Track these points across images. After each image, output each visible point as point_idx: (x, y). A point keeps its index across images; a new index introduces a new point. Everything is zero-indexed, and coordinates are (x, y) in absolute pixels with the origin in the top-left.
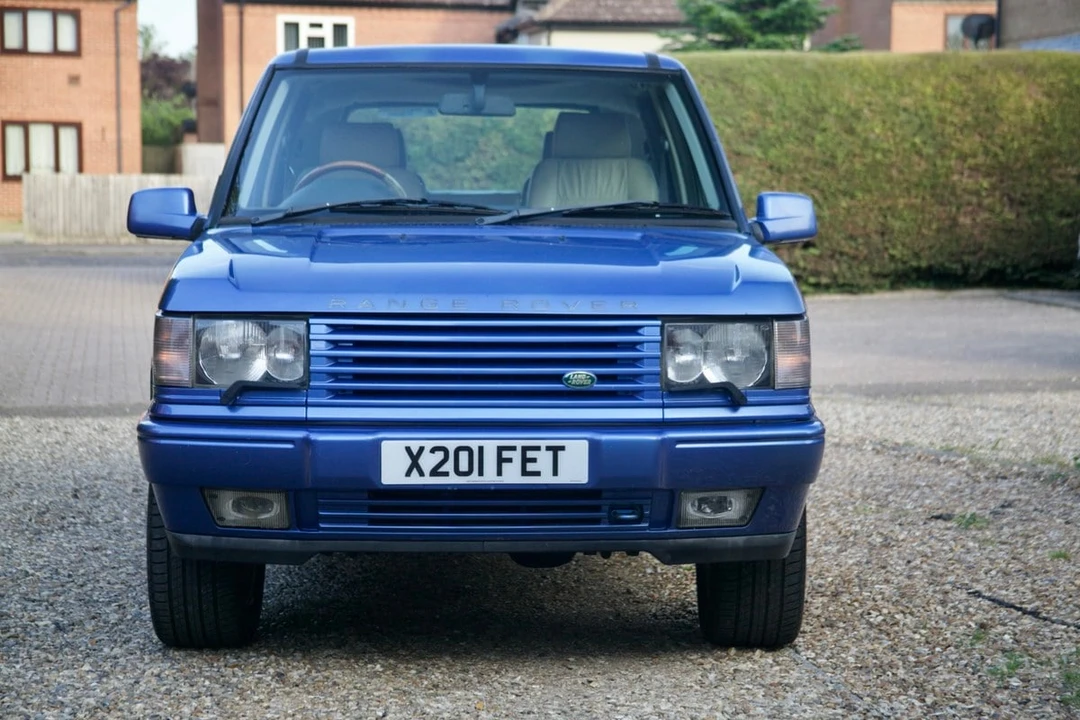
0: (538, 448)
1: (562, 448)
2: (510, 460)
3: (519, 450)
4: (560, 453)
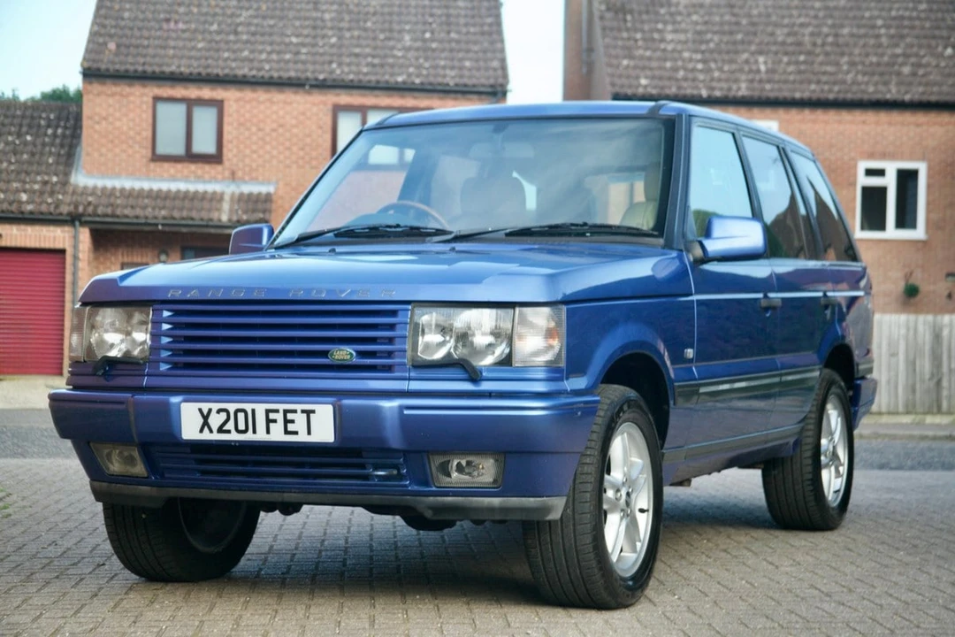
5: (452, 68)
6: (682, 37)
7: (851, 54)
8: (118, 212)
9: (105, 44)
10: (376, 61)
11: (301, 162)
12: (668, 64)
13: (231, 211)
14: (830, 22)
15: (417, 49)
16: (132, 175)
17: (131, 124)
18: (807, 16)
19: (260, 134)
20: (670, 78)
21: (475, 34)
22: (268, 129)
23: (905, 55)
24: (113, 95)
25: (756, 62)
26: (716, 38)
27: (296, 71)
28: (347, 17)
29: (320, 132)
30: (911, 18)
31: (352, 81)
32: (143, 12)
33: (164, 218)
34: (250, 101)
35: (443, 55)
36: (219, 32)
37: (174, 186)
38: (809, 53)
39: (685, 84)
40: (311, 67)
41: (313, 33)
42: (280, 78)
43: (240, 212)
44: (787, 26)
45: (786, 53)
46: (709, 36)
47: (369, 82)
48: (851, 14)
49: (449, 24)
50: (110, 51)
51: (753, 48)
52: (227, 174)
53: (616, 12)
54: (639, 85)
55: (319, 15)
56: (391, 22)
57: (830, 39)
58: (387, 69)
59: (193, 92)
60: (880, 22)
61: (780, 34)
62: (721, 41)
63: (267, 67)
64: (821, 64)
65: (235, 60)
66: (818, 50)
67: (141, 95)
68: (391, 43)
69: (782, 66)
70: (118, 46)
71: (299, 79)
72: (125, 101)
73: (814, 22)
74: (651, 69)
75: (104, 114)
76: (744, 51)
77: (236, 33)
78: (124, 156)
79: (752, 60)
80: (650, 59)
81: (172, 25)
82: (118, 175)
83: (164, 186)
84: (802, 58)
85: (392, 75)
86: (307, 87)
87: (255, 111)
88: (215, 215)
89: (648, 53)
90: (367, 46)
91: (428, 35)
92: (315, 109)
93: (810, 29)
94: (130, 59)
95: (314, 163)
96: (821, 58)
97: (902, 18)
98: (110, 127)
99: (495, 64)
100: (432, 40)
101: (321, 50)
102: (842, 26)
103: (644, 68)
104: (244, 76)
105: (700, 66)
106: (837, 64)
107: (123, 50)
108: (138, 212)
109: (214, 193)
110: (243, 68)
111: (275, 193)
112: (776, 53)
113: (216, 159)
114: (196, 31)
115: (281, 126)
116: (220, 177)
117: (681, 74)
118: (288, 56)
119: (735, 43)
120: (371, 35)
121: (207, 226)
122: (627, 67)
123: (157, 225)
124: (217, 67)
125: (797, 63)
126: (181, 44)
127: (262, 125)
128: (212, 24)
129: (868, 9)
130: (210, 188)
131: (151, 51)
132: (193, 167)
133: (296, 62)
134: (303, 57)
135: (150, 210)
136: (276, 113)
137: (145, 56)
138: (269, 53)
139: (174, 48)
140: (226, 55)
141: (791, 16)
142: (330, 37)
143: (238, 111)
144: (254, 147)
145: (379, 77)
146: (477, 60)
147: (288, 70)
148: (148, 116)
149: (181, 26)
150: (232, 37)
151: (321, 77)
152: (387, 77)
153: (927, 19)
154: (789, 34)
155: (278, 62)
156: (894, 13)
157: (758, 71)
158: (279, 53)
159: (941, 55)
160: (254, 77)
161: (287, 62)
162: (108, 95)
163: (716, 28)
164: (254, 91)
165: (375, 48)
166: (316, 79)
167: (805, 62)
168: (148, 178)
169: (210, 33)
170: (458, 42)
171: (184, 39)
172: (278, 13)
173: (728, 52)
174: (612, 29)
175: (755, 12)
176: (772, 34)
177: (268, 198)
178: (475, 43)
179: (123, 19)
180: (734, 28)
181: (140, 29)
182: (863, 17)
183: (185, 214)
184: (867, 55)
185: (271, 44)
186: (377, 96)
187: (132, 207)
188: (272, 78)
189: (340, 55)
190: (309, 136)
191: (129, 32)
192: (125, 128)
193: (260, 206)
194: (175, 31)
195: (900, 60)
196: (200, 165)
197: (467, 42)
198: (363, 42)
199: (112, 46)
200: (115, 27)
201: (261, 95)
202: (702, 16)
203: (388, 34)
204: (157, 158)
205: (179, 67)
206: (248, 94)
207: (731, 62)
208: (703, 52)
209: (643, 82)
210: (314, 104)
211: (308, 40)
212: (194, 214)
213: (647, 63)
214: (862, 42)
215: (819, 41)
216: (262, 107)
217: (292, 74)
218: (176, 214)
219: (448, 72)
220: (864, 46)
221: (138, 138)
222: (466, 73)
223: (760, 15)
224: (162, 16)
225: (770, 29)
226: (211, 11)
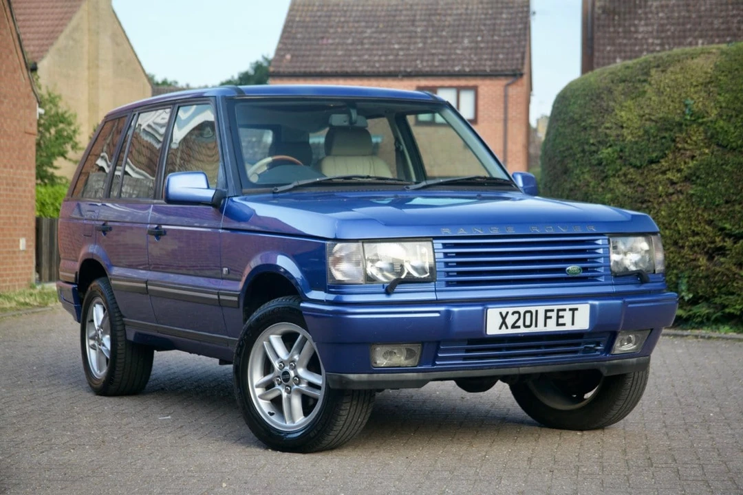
0: (564, 310)
1: (577, 309)
2: (550, 318)
3: (556, 311)
4: (576, 312)
9: (284, 56)
10: (444, 57)
28: (431, 30)
31: (427, 72)
32: (309, 34)
36: (352, 44)
40: (403, 64)
41: (408, 40)
42: (384, 72)
47: (437, 72)
50: (286, 60)
55: (414, 29)
56: (458, 31)
58: (451, 62)
59: (333, 83)
63: (378, 65)
65: (359, 62)
68: (455, 45)
70: (292, 56)
71: (395, 72)
77: (362, 44)
81: (325, 41)
85: (453, 66)
86: (400, 77)
90: (441, 48)
94: (298, 65)
101: (411, 52)
104: (363, 72)
107: (294, 59)
110: (363, 66)
114: (338, 44)
118: (391, 58)
120: (444, 40)
124: (347, 66)
126: (328, 53)
128: (348, 39)
131: (310, 59)
133: (395, 61)
134: (400, 58)
137: (307, 62)
138: (380, 56)
139: (324, 56)
142: (418, 43)
145: (444, 68)
147: (389, 67)
149: (330, 41)
150: (359, 47)
151: (409, 70)
152: (449, 68)
155: (385, 61)
158: (386, 56)
160: (368, 72)
161: (390, 61)
164: (369, 80)
165: (445, 49)
166: (405, 72)
169: (347, 45)
171: (331, 50)
172: (389, 29)
179: (297, 39)
181: (306, 45)
185: (382, 49)
186: (443, 80)
188: (379, 72)
189: (423, 55)
191: (299, 48)
194: (326, 45)
198: (438, 46)
199: (288, 57)
200: (292, 44)
203: (455, 39)
205: (325, 68)
211: (405, 46)
217: (392, 68)
224: (320, 35)
226: (349, 30)
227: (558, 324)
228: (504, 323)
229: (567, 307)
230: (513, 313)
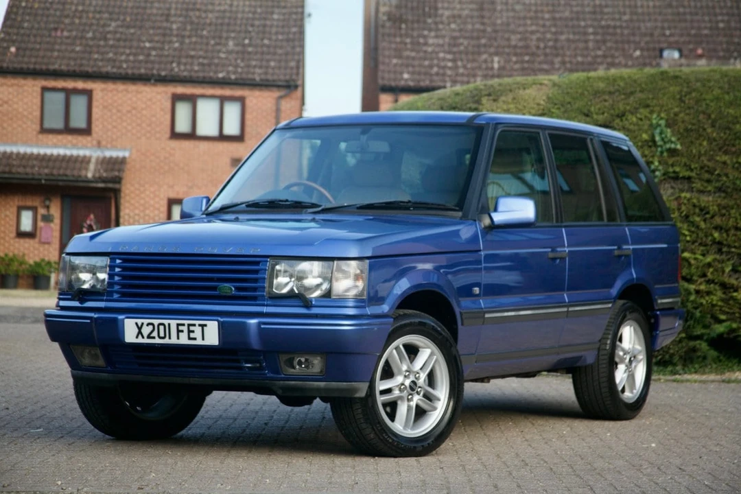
0: (194, 325)
1: (206, 325)
2: (182, 331)
3: (186, 325)
4: (205, 328)
5: (261, 67)
6: (441, 41)
7: (564, 55)
8: (14, 170)
9: (8, 48)
10: (205, 61)
11: (148, 135)
12: (427, 63)
13: (95, 170)
14: (553, 30)
15: (237, 53)
16: (25, 143)
17: (25, 107)
18: (537, 25)
19: (119, 114)
20: (426, 74)
21: (282, 40)
22: (124, 111)
23: (605, 56)
24: (12, 85)
25: (492, 61)
26: (466, 42)
27: (146, 69)
28: (189, 27)
29: (162, 113)
30: (615, 27)
31: (185, 77)
32: (39, 23)
33: (46, 175)
34: (111, 91)
35: (255, 57)
36: (93, 39)
37: (55, 152)
38: (533, 54)
39: (435, 78)
40: (157, 66)
41: (161, 39)
42: (133, 74)
43: (102, 171)
44: (520, 33)
45: (516, 55)
46: (461, 41)
47: (198, 77)
48: (570, 23)
49: (264, 32)
50: (11, 53)
51: (492, 50)
52: (95, 142)
53: (395, 22)
54: (402, 79)
55: (168, 25)
56: (221, 31)
57: (551, 44)
58: (213, 67)
59: (70, 84)
60: (591, 30)
61: (514, 39)
62: (469, 44)
63: (125, 66)
64: (540, 63)
65: (102, 60)
66: (540, 52)
67: (32, 87)
68: (218, 47)
69: (511, 64)
70: (18, 49)
71: (147, 75)
72: (21, 90)
73: (542, 29)
74: (413, 66)
75: (6, 99)
76: (485, 52)
77: (105, 39)
78: (20, 129)
79: (489, 59)
80: (414, 58)
81: (59, 33)
82: (15, 143)
83: (49, 151)
84: (527, 58)
85: (216, 72)
86: (152, 81)
87: (115, 98)
88: (83, 173)
89: (413, 54)
90: (201, 50)
91: (247, 41)
92: (159, 97)
93: (538, 35)
94: (26, 59)
95: (158, 135)
96: (542, 58)
97: (608, 27)
98: (10, 109)
99: (293, 64)
100: (250, 45)
101: (166, 53)
102: (562, 33)
103: (407, 66)
104: (107, 73)
105: (450, 64)
106: (552, 63)
107: (21, 53)
108: (28, 170)
109: (85, 157)
110: (107, 66)
111: (130, 157)
112: (508, 54)
113: (87, 131)
114: (76, 37)
115: (134, 108)
116: (89, 145)
117: (435, 69)
118: (141, 58)
119: (479, 46)
120: (205, 41)
121: (77, 181)
122: (396, 65)
123: (40, 180)
124: (88, 65)
125: (523, 62)
126: (63, 47)
127: (120, 108)
128: (88, 32)
129: (584, 20)
130: (81, 153)
131: (41, 53)
132: (70, 138)
133: (146, 62)
134: (152, 58)
135: (37, 169)
136: (131, 99)
137: (37, 57)
138: (128, 55)
139: (59, 51)
140: (96, 56)
141: (525, 25)
142: (174, 43)
143: (102, 98)
144: (114, 124)
145: (206, 74)
146: (280, 61)
147: (139, 68)
148: (38, 101)
149: (66, 34)
150: (102, 43)
151: (163, 73)
152: (212, 74)
153: (627, 27)
154: (520, 40)
155: (134, 62)
156: (603, 23)
157: (492, 68)
158: (135, 55)
159: (631, 56)
160: (114, 73)
161: (140, 62)
162: (9, 86)
163: (467, 35)
164: (114, 83)
165: (206, 51)
166: (159, 75)
167: (528, 62)
168: (37, 146)
169: (87, 39)
170: (268, 46)
171: (67, 44)
172: (138, 23)
173: (473, 53)
174: (389, 35)
175: (499, 22)
176: (508, 39)
177: (123, 161)
178: (281, 47)
179: (23, 28)
180: (481, 34)
181: (35, 36)
182: (579, 26)
183: (61, 172)
184: (576, 56)
185: (130, 48)
186: (204, 88)
187: (24, 167)
188: (127, 74)
189: (180, 57)
190: (154, 116)
191: (26, 39)
192: (21, 110)
193: (117, 167)
194: (61, 38)
195: (599, 60)
196: (75, 137)
197: (275, 47)
198: (198, 47)
199: (13, 49)
200: (17, 34)
201: (120, 87)
202: (458, 25)
203: (218, 41)
204: (44, 131)
205: (60, 65)
206: (110, 86)
207: (474, 61)
208: (454, 53)
209: (406, 76)
210: (158, 93)
211: (158, 45)
212: (68, 172)
213: (410, 62)
214: (573, 46)
215: (542, 45)
216: (120, 95)
217: (143, 71)
218: (55, 172)
219: (258, 71)
220: (576, 49)
221: (30, 116)
222: (270, 71)
223: (502, 24)
224: (52, 26)
225: (506, 35)
226: (89, 22)
227: (190, 338)
228: (140, 333)
229: (197, 322)
230: (148, 324)
